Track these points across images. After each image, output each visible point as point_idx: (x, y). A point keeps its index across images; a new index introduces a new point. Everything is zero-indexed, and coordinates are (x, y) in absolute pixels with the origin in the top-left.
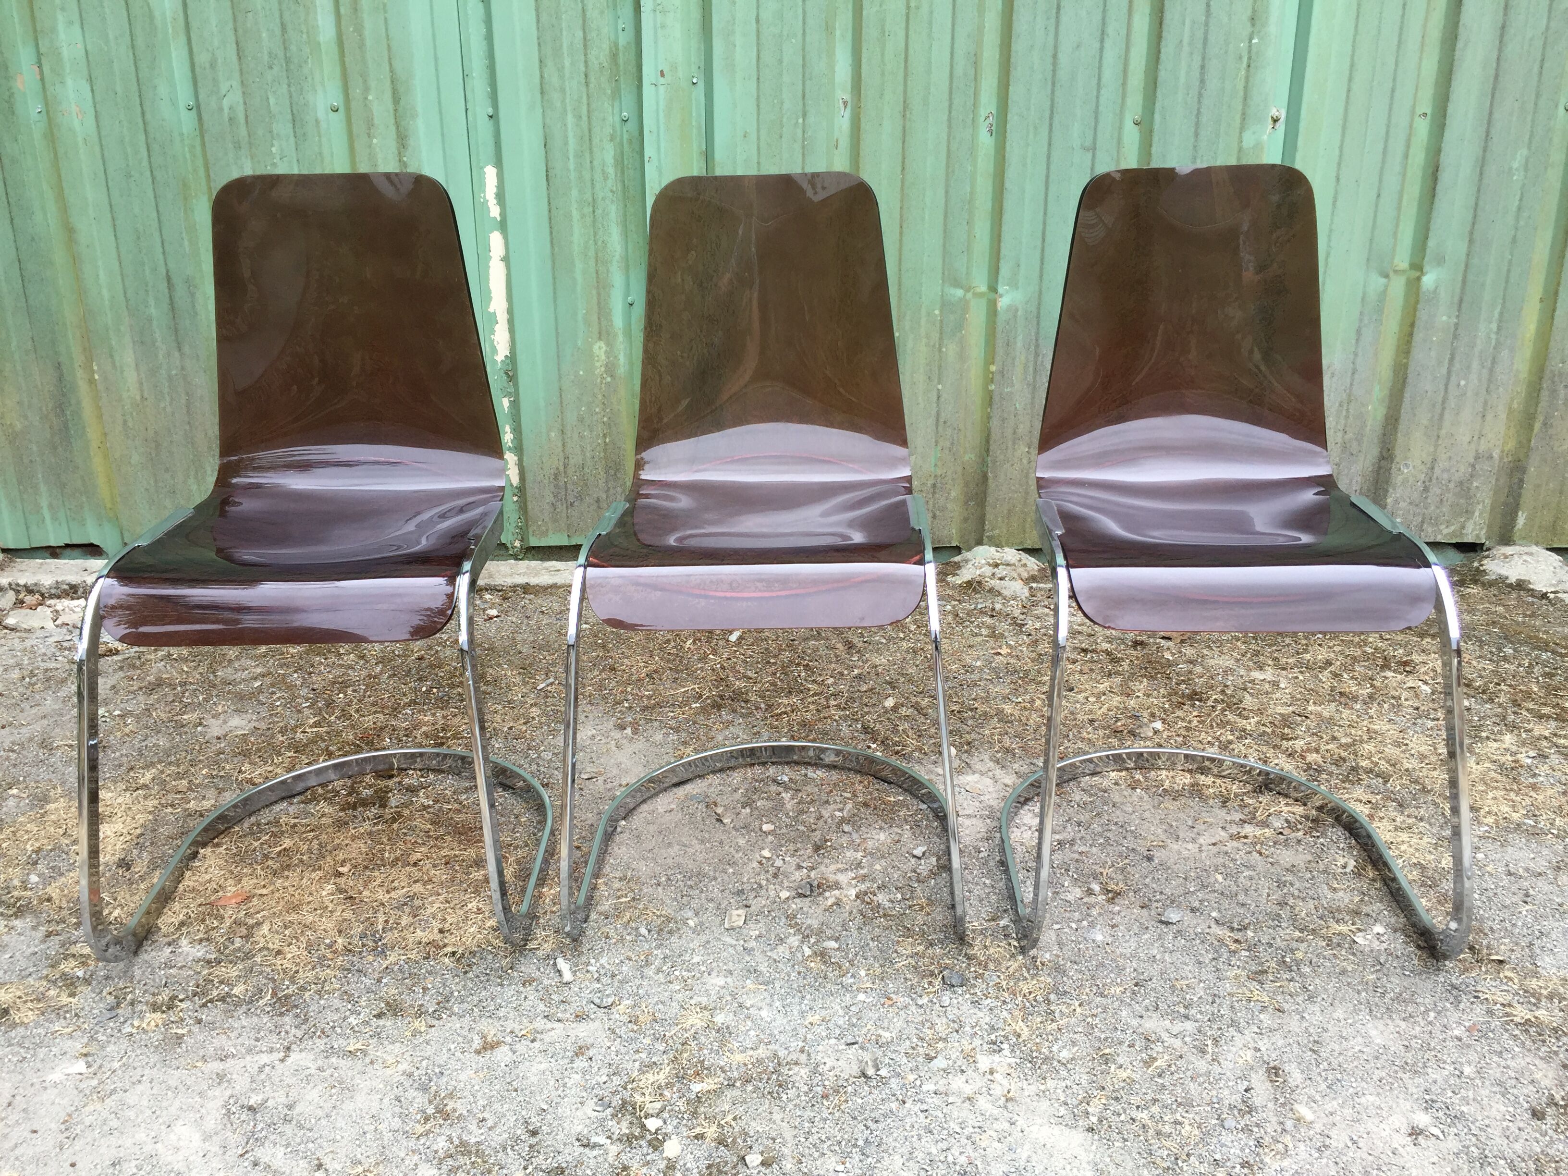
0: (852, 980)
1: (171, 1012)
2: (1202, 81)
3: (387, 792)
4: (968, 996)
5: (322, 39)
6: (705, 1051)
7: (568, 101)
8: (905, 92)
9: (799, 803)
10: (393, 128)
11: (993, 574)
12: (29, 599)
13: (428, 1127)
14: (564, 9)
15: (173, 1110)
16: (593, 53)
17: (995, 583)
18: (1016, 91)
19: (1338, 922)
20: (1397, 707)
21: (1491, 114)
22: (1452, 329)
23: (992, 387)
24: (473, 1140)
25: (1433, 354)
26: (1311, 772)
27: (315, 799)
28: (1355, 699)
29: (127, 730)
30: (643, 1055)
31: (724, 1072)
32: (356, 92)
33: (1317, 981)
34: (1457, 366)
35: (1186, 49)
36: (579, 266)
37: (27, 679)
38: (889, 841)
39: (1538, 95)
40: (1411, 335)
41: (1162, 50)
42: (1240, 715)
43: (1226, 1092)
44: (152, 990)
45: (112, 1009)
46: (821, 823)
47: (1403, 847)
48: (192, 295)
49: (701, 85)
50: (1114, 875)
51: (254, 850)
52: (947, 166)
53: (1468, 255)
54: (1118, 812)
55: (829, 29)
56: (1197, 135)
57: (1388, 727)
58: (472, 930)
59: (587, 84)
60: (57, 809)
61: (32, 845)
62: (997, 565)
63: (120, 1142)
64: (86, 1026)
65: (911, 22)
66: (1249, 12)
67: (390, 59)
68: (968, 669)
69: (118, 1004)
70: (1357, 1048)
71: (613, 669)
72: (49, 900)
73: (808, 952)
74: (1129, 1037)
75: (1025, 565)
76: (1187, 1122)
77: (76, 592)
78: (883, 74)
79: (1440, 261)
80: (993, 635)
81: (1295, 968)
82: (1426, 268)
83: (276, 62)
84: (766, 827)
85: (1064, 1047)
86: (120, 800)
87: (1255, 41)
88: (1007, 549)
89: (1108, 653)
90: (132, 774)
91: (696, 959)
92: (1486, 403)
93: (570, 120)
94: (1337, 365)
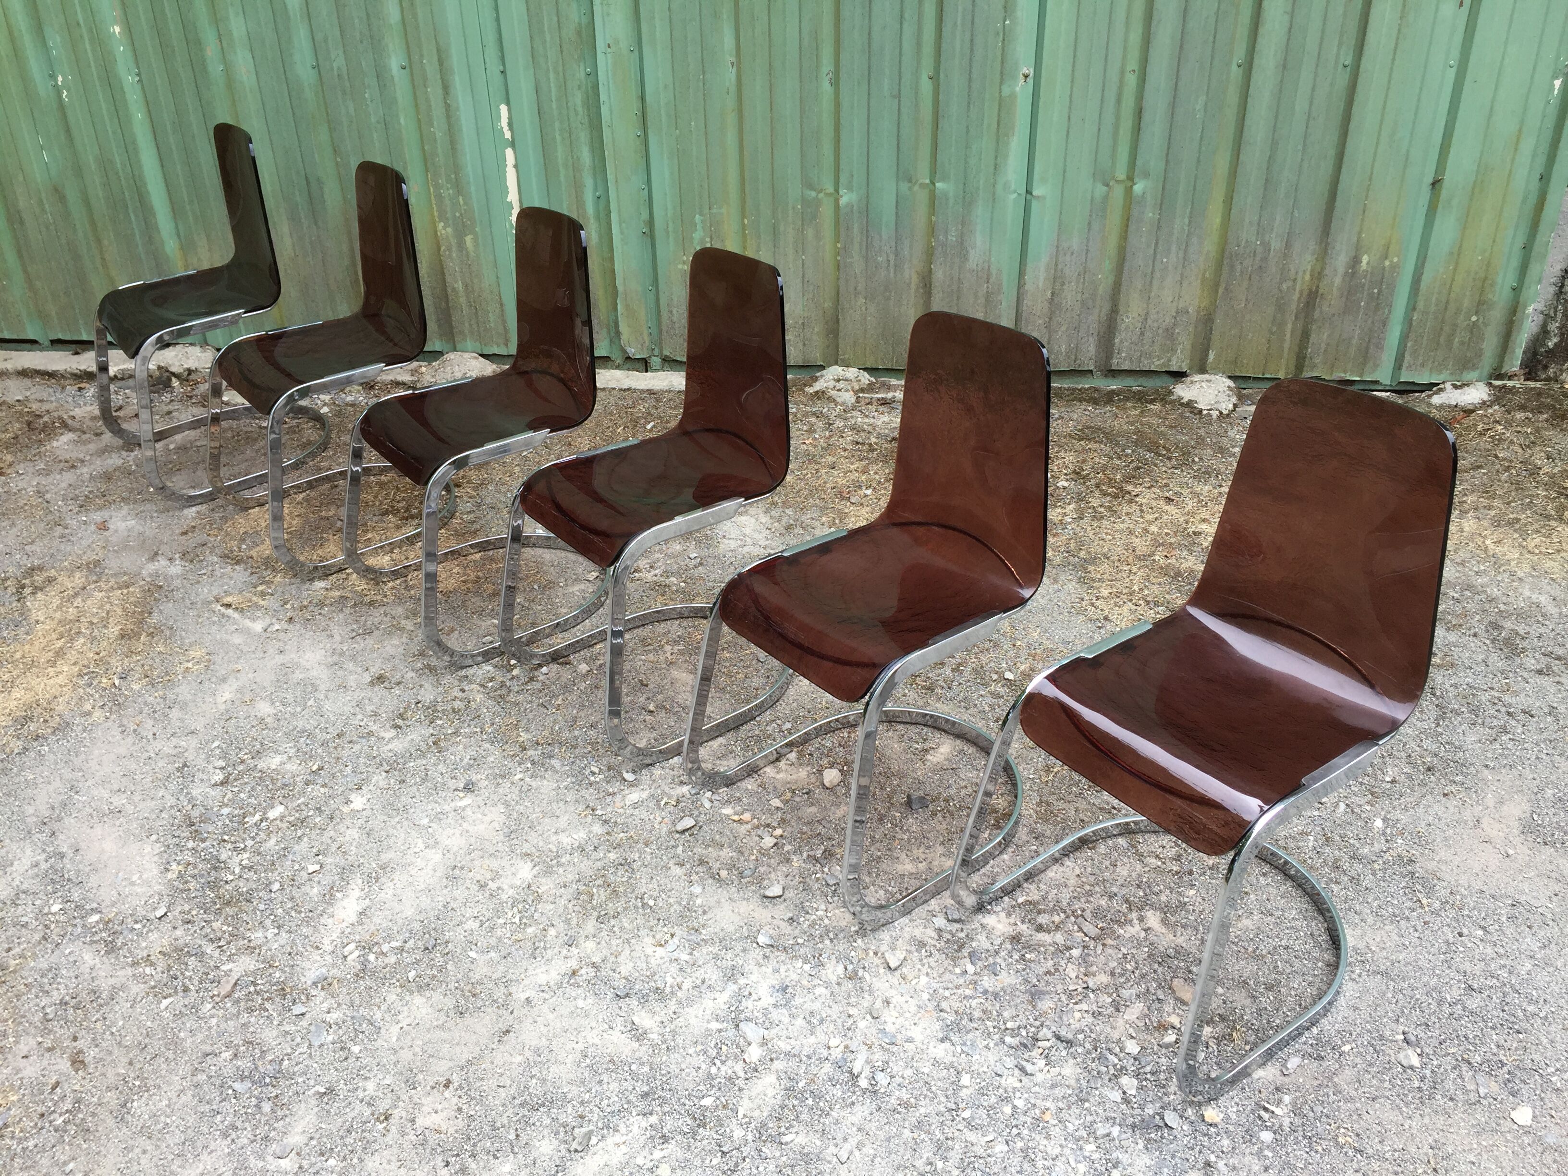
2: (972, 50)
5: (392, 22)
7: (550, 64)
8: (770, 57)
11: (835, 386)
16: (565, 31)
17: (833, 393)
18: (844, 57)
21: (1178, 71)
22: (1157, 222)
23: (840, 261)
25: (1143, 240)
32: (416, 56)
34: (1160, 249)
35: (959, 28)
36: (562, 172)
39: (1212, 57)
40: (1127, 226)
48: (321, 189)
49: (636, 53)
52: (802, 107)
53: (1165, 171)
55: (718, 15)
56: (970, 87)
59: (562, 52)
65: (771, 11)
66: (1002, 3)
67: (435, 36)
75: (861, 380)
78: (756, 44)
79: (1146, 175)
82: (1136, 180)
83: (364, 38)
87: (1007, 22)
88: (852, 369)
92: (1182, 274)
93: (552, 76)
94: (1075, 247)
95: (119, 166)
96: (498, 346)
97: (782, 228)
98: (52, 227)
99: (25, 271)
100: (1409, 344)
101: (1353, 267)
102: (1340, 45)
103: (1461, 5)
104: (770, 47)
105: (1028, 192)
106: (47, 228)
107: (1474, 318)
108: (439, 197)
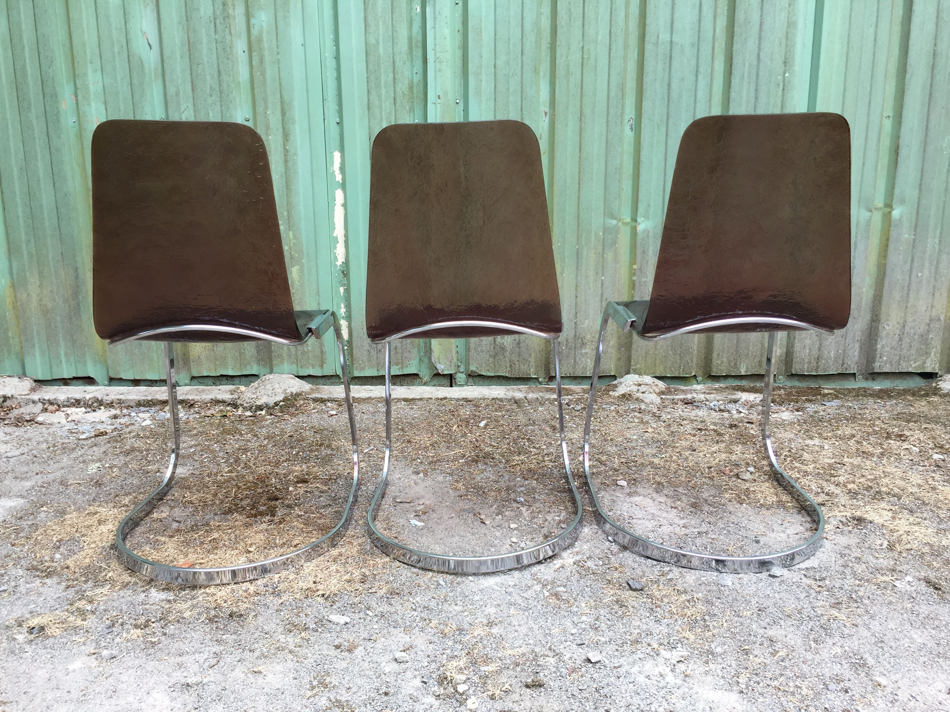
0: (577, 609)
1: (147, 629)
2: (756, 98)
3: (275, 508)
4: (652, 617)
5: (241, 79)
6: (488, 649)
7: (383, 113)
8: (581, 106)
9: (531, 513)
10: (281, 130)
11: (638, 390)
12: (51, 408)
13: (314, 692)
14: (382, 62)
15: (151, 684)
16: (399, 86)
17: (640, 395)
18: (646, 104)
19: (882, 575)
20: (899, 459)
21: (928, 115)
22: (912, 242)
23: (635, 278)
24: (344, 699)
25: (901, 257)
26: (852, 494)
27: (231, 512)
28: (872, 455)
29: (114, 475)
30: (448, 651)
31: (501, 660)
32: (260, 109)
33: (874, 608)
34: (916, 264)
35: (746, 80)
37: (52, 448)
38: (591, 532)
40: (887, 246)
41: (732, 81)
42: (802, 463)
43: (826, 670)
44: (134, 617)
45: (109, 627)
46: (547, 523)
47: (916, 534)
49: (461, 105)
50: (735, 551)
51: (195, 539)
52: (606, 149)
53: (919, 198)
54: (733, 517)
55: (536, 71)
57: (895, 470)
58: (334, 582)
59: (395, 103)
60: (71, 518)
61: (57, 537)
62: (640, 385)
63: (117, 702)
64: (93, 637)
65: (584, 67)
66: (783, 59)
67: (281, 90)
68: (629, 440)
69: (113, 625)
70: (906, 645)
71: (409, 441)
72: (68, 568)
73: (547, 594)
74: (759, 640)
75: (657, 385)
76: (804, 687)
77: (79, 404)
78: (568, 96)
79: (902, 202)
80: (642, 422)
81: (859, 601)
82: (894, 206)
83: (214, 92)
84: (513, 526)
85: (718, 646)
86: (111, 513)
87: (787, 75)
88: (645, 376)
89: (715, 431)
90: (117, 498)
91: (476, 598)
92: (934, 287)
96: (313, 367)
97: (585, 253)
104: (582, 97)
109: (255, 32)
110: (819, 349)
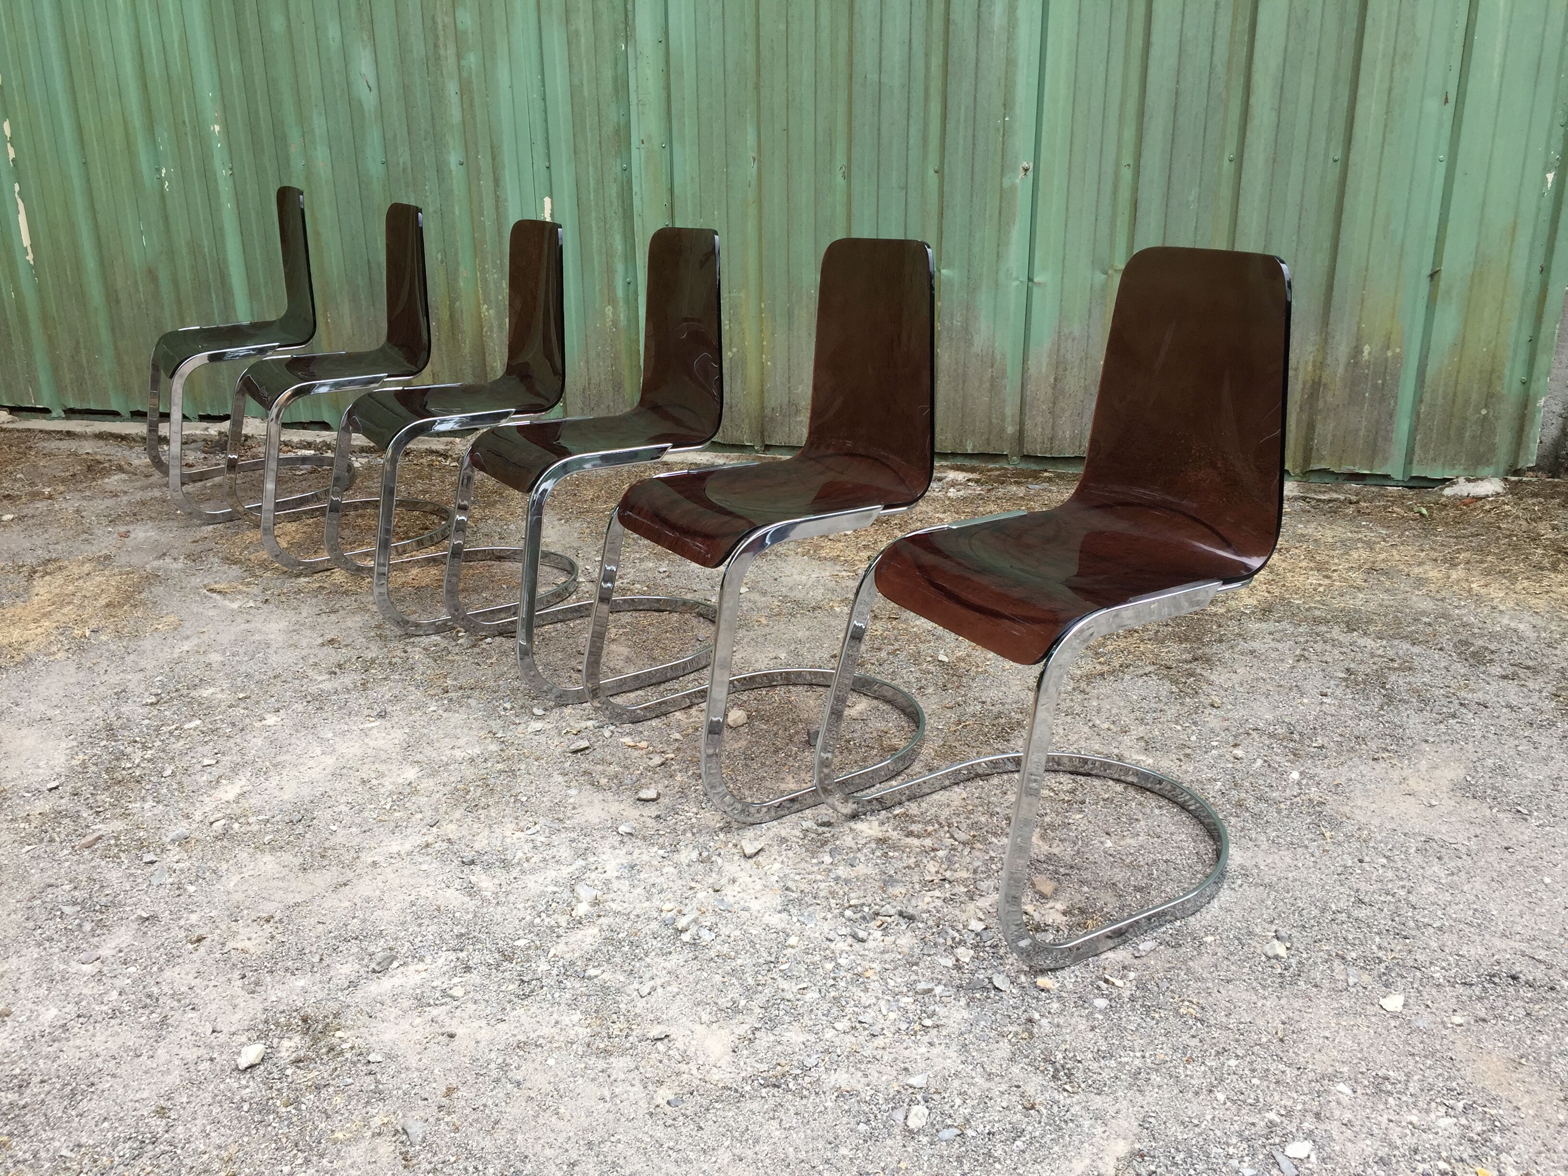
2: (974, 144)
5: (454, 121)
7: (590, 159)
8: (788, 152)
10: (493, 175)
14: (587, 104)
16: (604, 129)
18: (856, 151)
21: (1171, 164)
32: (472, 154)
35: (963, 124)
36: (596, 258)
39: (1204, 151)
41: (948, 125)
49: (668, 148)
52: (815, 199)
55: (742, 114)
56: (972, 179)
59: (601, 149)
66: (1002, 101)
78: (774, 141)
83: (428, 136)
87: (1007, 118)
93: (591, 168)
94: (1077, 333)
95: (206, 250)
97: (796, 312)
98: (143, 306)
99: (116, 348)
100: (1418, 438)
101: (1355, 357)
102: (1328, 141)
103: (1446, 101)
104: (788, 142)
105: (1030, 279)
106: (139, 307)
107: (1484, 412)
108: (485, 281)
109: (465, 74)
110: (1053, 428)
